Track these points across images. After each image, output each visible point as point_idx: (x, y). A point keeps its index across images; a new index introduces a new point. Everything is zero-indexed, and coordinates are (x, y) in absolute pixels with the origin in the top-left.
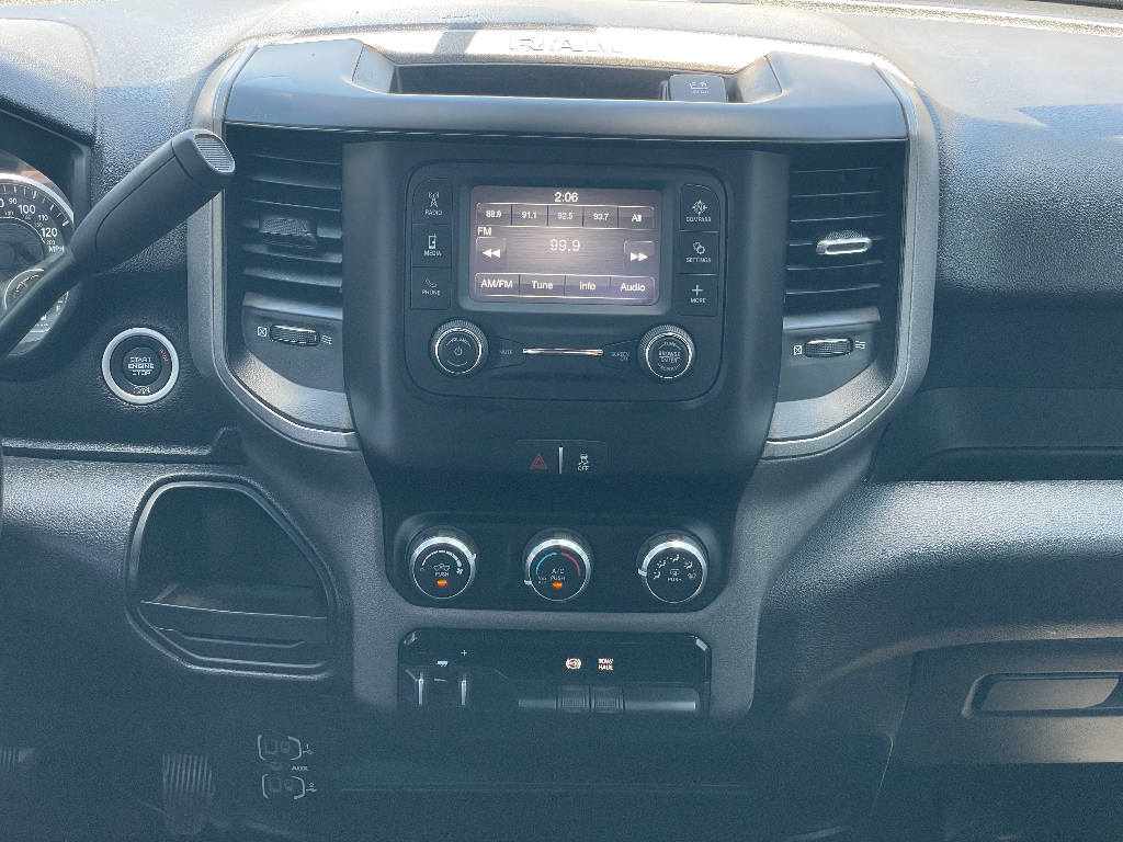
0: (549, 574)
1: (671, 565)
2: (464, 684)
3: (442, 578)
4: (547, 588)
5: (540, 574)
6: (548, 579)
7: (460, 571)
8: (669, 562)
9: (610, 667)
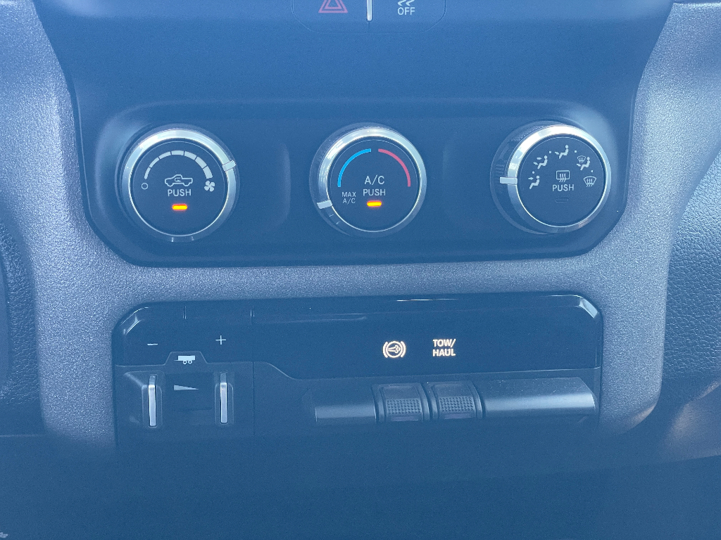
0: (360, 186)
1: (555, 163)
2: (223, 388)
3: (180, 200)
4: (356, 212)
5: (346, 187)
6: (360, 193)
7: (210, 186)
8: (553, 158)
9: (451, 353)
